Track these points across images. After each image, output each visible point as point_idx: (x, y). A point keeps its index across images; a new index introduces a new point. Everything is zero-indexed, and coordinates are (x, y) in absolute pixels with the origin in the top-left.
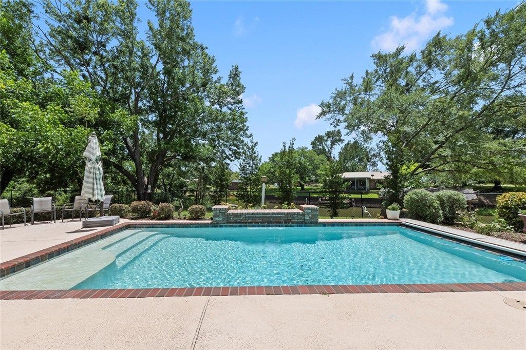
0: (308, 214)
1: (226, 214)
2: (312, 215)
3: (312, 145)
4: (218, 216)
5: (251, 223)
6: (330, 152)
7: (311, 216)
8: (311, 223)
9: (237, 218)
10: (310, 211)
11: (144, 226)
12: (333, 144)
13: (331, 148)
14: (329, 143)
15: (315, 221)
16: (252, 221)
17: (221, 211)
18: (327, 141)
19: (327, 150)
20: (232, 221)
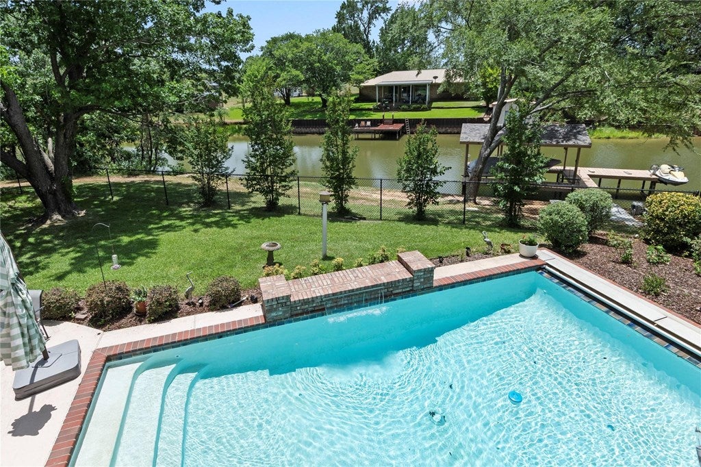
0: (419, 278)
1: (288, 303)
2: (424, 278)
3: (337, 20)
4: (276, 310)
5: (331, 308)
6: (367, 32)
7: (422, 280)
8: (423, 289)
9: (307, 306)
10: (422, 274)
11: (138, 352)
12: (372, 17)
13: (369, 23)
14: (365, 14)
15: (428, 285)
16: (332, 305)
17: (279, 302)
18: (362, 10)
19: (362, 28)
20: (300, 312)
